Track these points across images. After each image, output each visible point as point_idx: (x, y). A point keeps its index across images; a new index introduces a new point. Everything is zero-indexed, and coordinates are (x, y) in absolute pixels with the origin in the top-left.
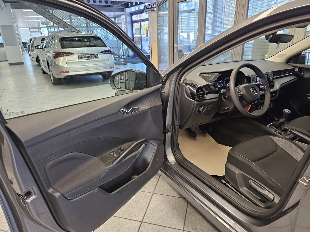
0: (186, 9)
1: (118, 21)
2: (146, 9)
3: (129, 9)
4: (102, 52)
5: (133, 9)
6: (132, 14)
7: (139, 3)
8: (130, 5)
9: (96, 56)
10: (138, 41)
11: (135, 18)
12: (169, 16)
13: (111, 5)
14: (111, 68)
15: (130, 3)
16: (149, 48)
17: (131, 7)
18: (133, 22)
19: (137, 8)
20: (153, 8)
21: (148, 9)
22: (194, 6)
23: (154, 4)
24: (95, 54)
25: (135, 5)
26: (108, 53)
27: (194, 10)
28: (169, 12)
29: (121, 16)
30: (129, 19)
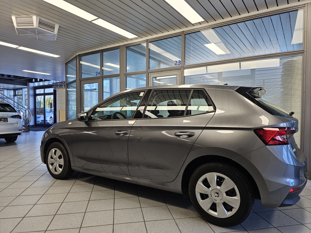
0: (89, 88)
1: (18, 93)
2: (54, 86)
3: (32, 84)
4: (12, 116)
5: (36, 84)
6: (35, 88)
7: (44, 80)
8: (34, 80)
9: (5, 120)
10: (41, 112)
11: (38, 91)
12: (77, 93)
13: (13, 79)
14: (19, 130)
15: (34, 79)
16: (51, 119)
17: (35, 82)
18: (35, 95)
19: (41, 84)
20: (61, 85)
21: (56, 86)
22: (95, 86)
23: (62, 83)
24: (4, 118)
25: (40, 81)
26: (18, 118)
27: (95, 89)
28: (76, 89)
29: (23, 89)
30: (31, 92)
